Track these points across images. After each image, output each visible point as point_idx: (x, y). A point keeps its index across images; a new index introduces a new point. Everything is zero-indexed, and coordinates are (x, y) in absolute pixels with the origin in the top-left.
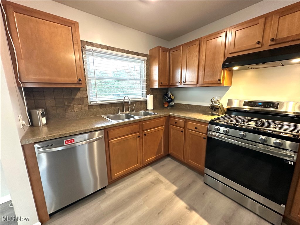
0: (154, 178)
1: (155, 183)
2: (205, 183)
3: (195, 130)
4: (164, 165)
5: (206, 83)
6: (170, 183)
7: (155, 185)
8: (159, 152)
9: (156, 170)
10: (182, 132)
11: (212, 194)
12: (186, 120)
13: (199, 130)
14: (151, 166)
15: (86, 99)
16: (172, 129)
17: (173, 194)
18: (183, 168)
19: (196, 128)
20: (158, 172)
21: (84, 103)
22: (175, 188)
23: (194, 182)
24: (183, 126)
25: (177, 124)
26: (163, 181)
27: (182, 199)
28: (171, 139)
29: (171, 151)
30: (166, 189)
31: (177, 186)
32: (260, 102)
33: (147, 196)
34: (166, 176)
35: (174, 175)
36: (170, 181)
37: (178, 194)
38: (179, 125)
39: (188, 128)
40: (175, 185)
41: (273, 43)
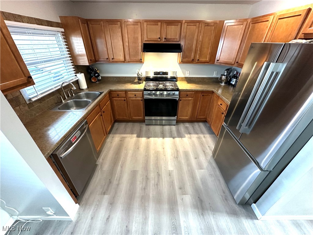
0: (119, 138)
1: (122, 140)
2: (146, 125)
3: (135, 96)
4: (117, 129)
5: (132, 61)
6: (130, 135)
7: (123, 140)
8: (111, 121)
9: (115, 133)
10: (125, 100)
11: (152, 127)
12: (126, 91)
13: (137, 96)
14: (110, 134)
15: (22, 97)
16: (115, 101)
17: (137, 138)
18: (130, 124)
19: (135, 95)
20: (119, 134)
21: (22, 103)
22: (135, 135)
23: (141, 127)
24: (124, 96)
25: (119, 96)
26: (126, 136)
27: (142, 137)
28: (116, 108)
29: (117, 117)
30: (131, 138)
31: (135, 134)
32: (161, 72)
33: (125, 148)
34: (125, 133)
35: (128, 130)
36: (130, 134)
37: (139, 136)
38: (121, 96)
39: (129, 96)
40: (134, 134)
41: (165, 40)
